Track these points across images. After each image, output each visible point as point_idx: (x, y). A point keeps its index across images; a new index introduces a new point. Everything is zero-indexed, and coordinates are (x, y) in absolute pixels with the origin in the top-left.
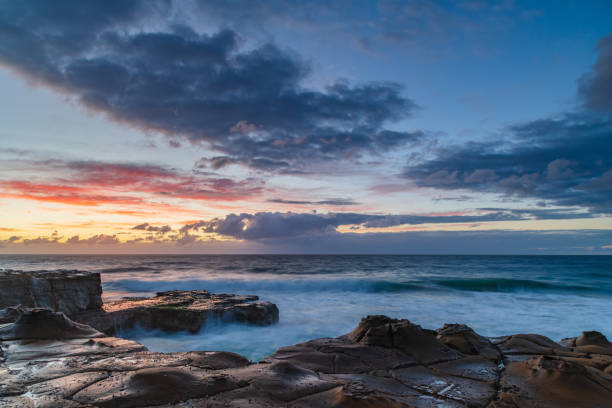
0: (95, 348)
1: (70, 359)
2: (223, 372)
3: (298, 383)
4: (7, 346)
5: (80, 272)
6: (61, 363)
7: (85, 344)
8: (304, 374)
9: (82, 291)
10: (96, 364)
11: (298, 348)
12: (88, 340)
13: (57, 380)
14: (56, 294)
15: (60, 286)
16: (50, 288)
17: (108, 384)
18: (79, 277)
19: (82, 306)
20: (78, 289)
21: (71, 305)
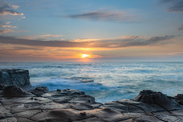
0: (34, 101)
1: (26, 105)
2: (85, 111)
3: (114, 116)
4: (1, 99)
5: (20, 70)
6: (23, 106)
7: (30, 99)
8: (116, 113)
9: (22, 78)
10: (36, 107)
11: (113, 103)
12: (31, 98)
13: (24, 112)
14: (12, 79)
15: (13, 76)
16: (9, 77)
17: (42, 114)
18: (20, 72)
19: (22, 84)
20: (20, 77)
21: (18, 83)
